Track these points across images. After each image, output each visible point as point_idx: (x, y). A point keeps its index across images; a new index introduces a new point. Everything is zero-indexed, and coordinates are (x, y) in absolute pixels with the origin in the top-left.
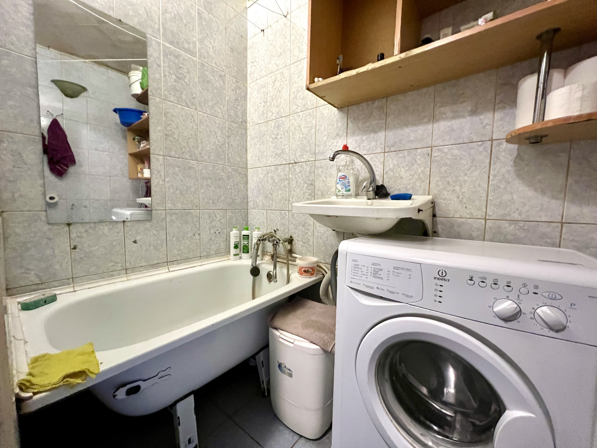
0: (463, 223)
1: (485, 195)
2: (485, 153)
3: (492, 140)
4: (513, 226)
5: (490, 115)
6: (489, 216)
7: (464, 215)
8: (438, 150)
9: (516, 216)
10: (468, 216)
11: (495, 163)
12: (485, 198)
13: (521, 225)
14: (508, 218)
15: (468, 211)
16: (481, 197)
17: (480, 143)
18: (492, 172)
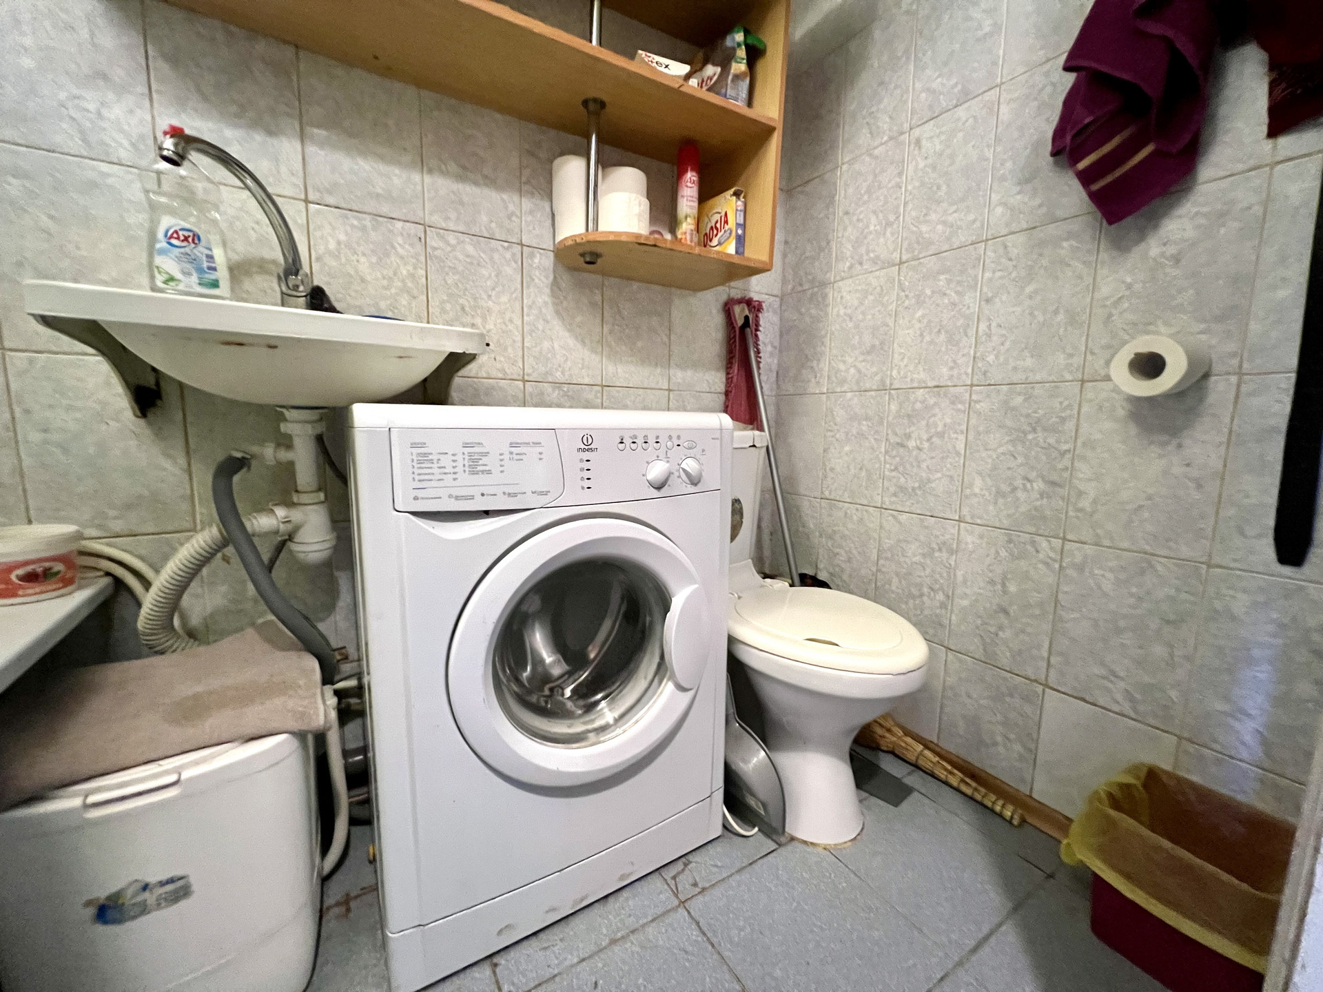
0: (493, 388)
1: (519, 338)
2: (514, 264)
3: (522, 245)
4: (557, 392)
5: (516, 198)
6: (528, 375)
7: (494, 373)
8: (438, 234)
9: (558, 376)
10: (500, 375)
11: (528, 287)
12: (520, 344)
13: (565, 389)
14: (550, 380)
15: (499, 366)
16: (514, 341)
17: (506, 244)
18: (525, 301)
